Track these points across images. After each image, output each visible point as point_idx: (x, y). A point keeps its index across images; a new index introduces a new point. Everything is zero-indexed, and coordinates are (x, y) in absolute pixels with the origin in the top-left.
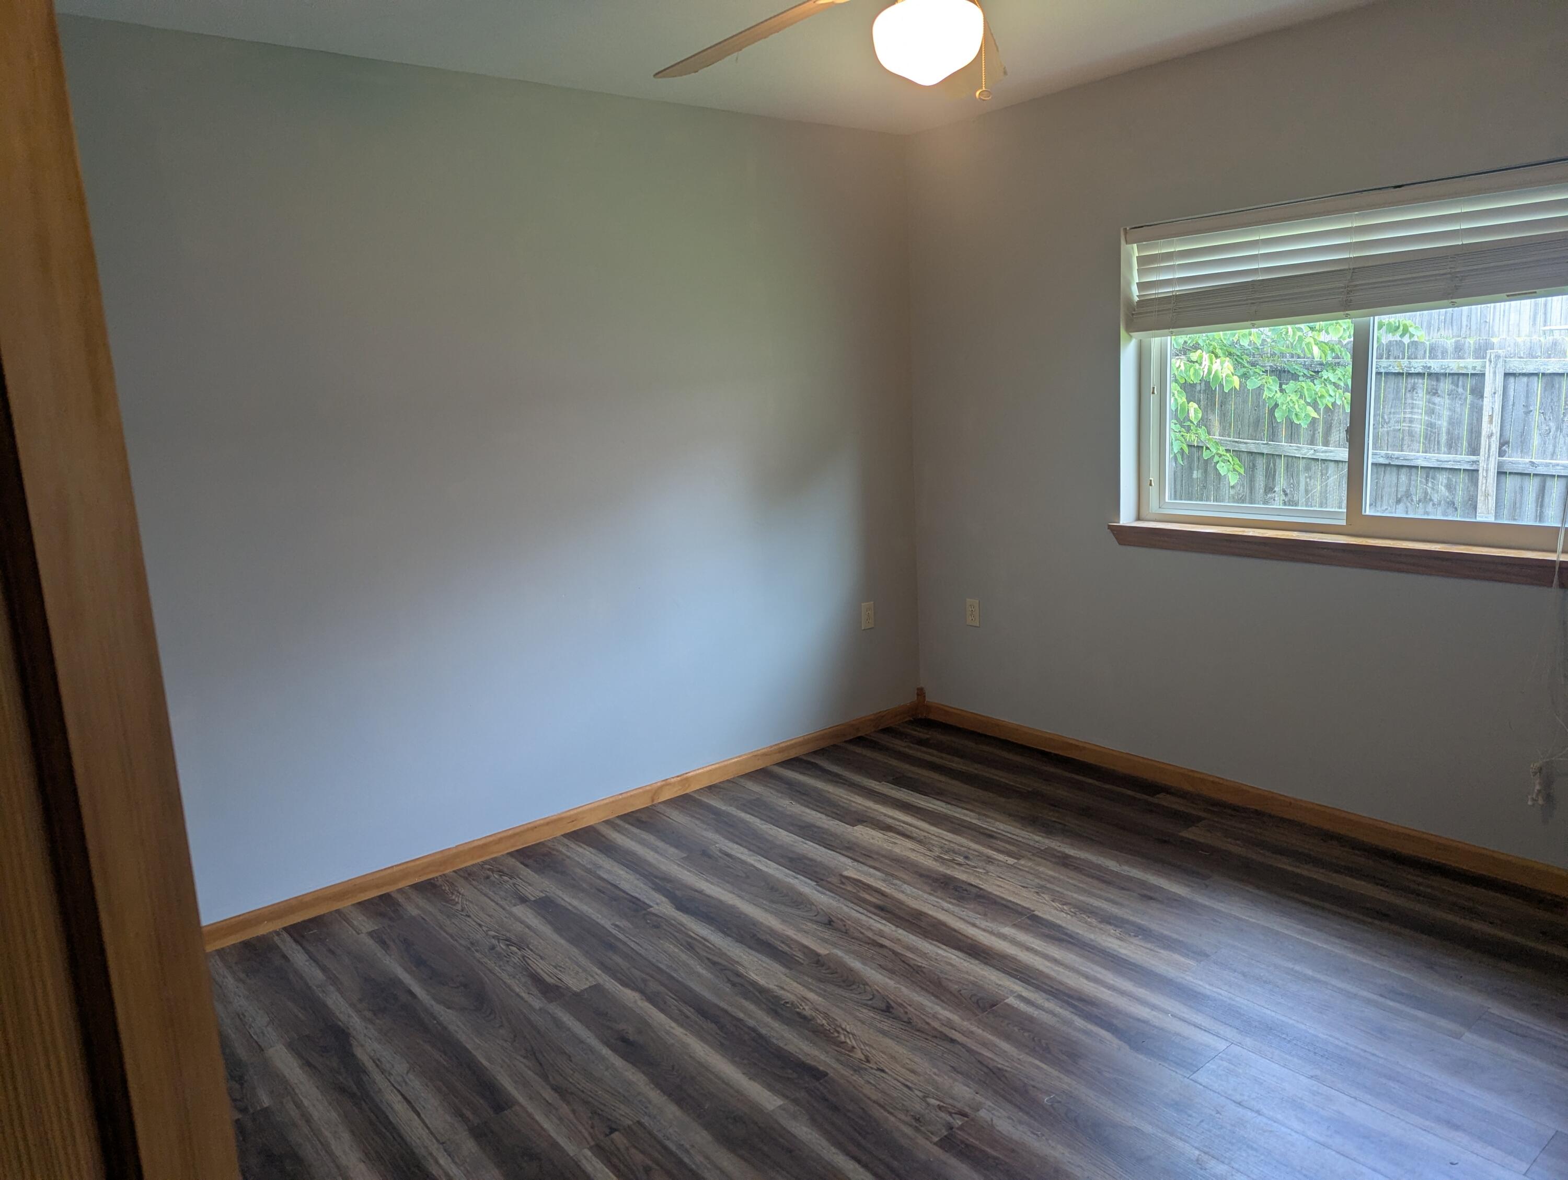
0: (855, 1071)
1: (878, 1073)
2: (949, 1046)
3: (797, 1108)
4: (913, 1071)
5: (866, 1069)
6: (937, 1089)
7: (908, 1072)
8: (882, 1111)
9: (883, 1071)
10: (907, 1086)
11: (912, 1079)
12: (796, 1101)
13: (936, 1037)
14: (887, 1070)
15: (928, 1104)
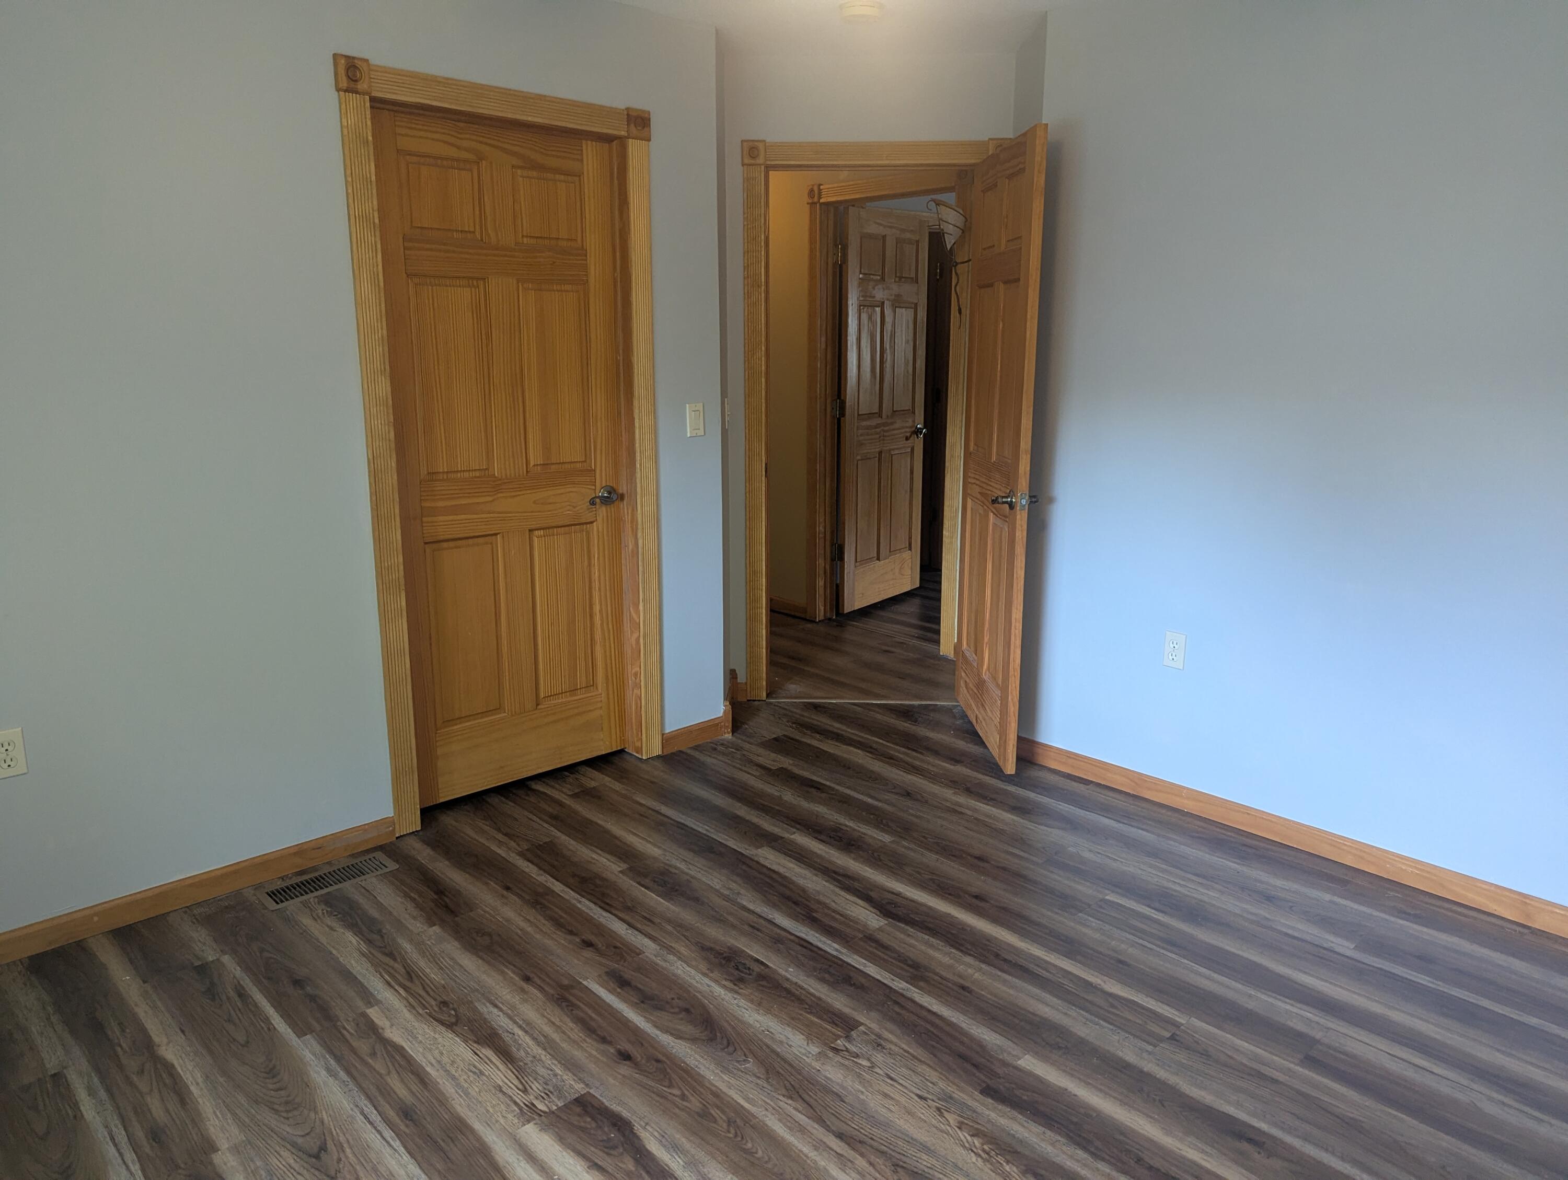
0: (951, 1098)
1: (926, 1095)
2: (844, 1128)
3: (1001, 1057)
4: (886, 1096)
5: (939, 1099)
6: (859, 1076)
7: (892, 1095)
8: (915, 1054)
9: (920, 1097)
10: (892, 1079)
11: (887, 1087)
12: (1005, 1064)
13: (860, 1142)
14: (916, 1098)
15: (869, 1060)
